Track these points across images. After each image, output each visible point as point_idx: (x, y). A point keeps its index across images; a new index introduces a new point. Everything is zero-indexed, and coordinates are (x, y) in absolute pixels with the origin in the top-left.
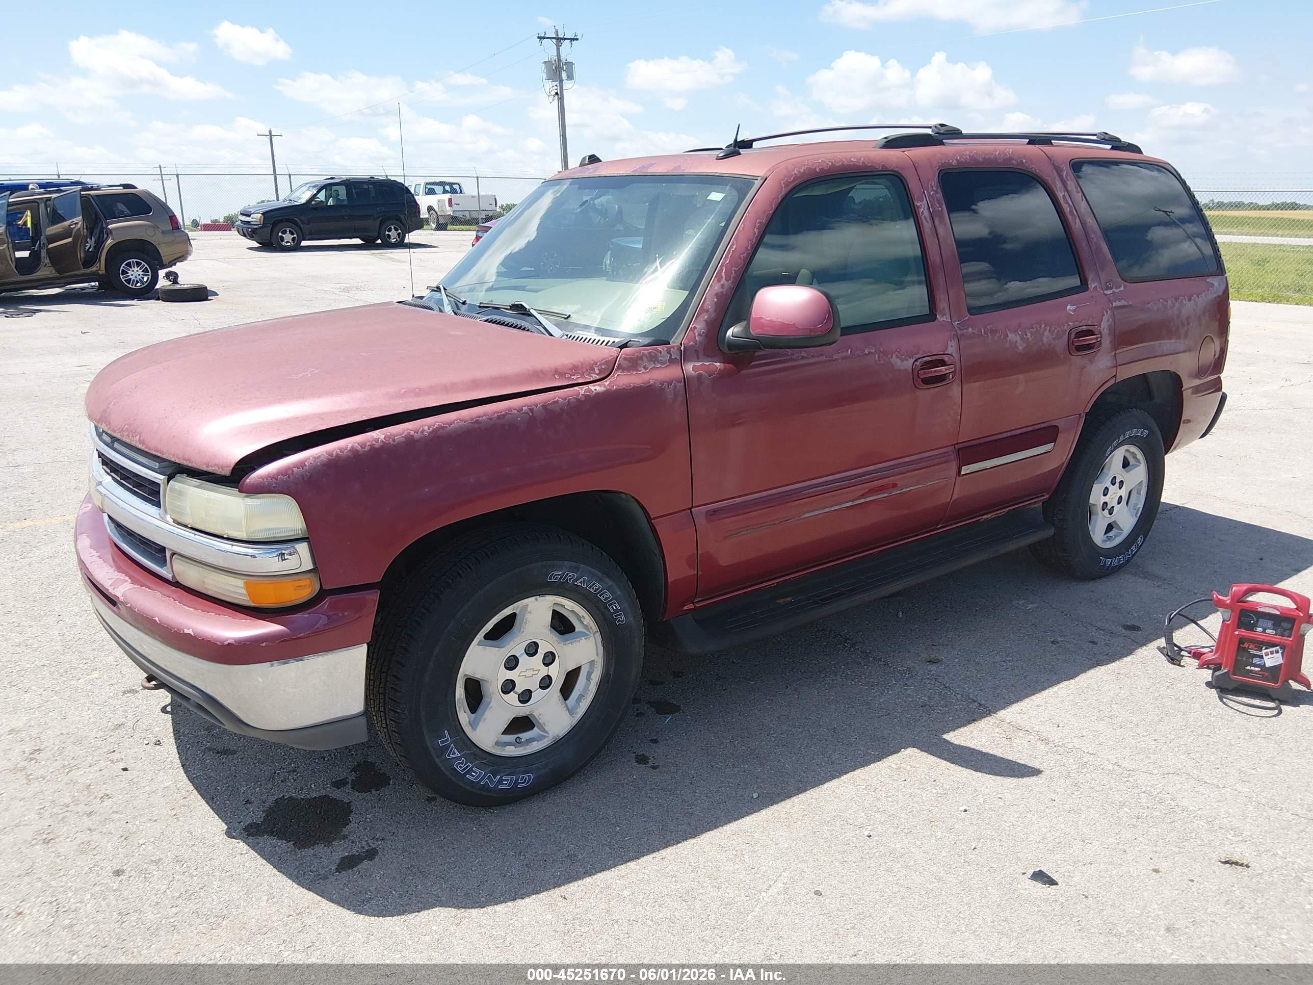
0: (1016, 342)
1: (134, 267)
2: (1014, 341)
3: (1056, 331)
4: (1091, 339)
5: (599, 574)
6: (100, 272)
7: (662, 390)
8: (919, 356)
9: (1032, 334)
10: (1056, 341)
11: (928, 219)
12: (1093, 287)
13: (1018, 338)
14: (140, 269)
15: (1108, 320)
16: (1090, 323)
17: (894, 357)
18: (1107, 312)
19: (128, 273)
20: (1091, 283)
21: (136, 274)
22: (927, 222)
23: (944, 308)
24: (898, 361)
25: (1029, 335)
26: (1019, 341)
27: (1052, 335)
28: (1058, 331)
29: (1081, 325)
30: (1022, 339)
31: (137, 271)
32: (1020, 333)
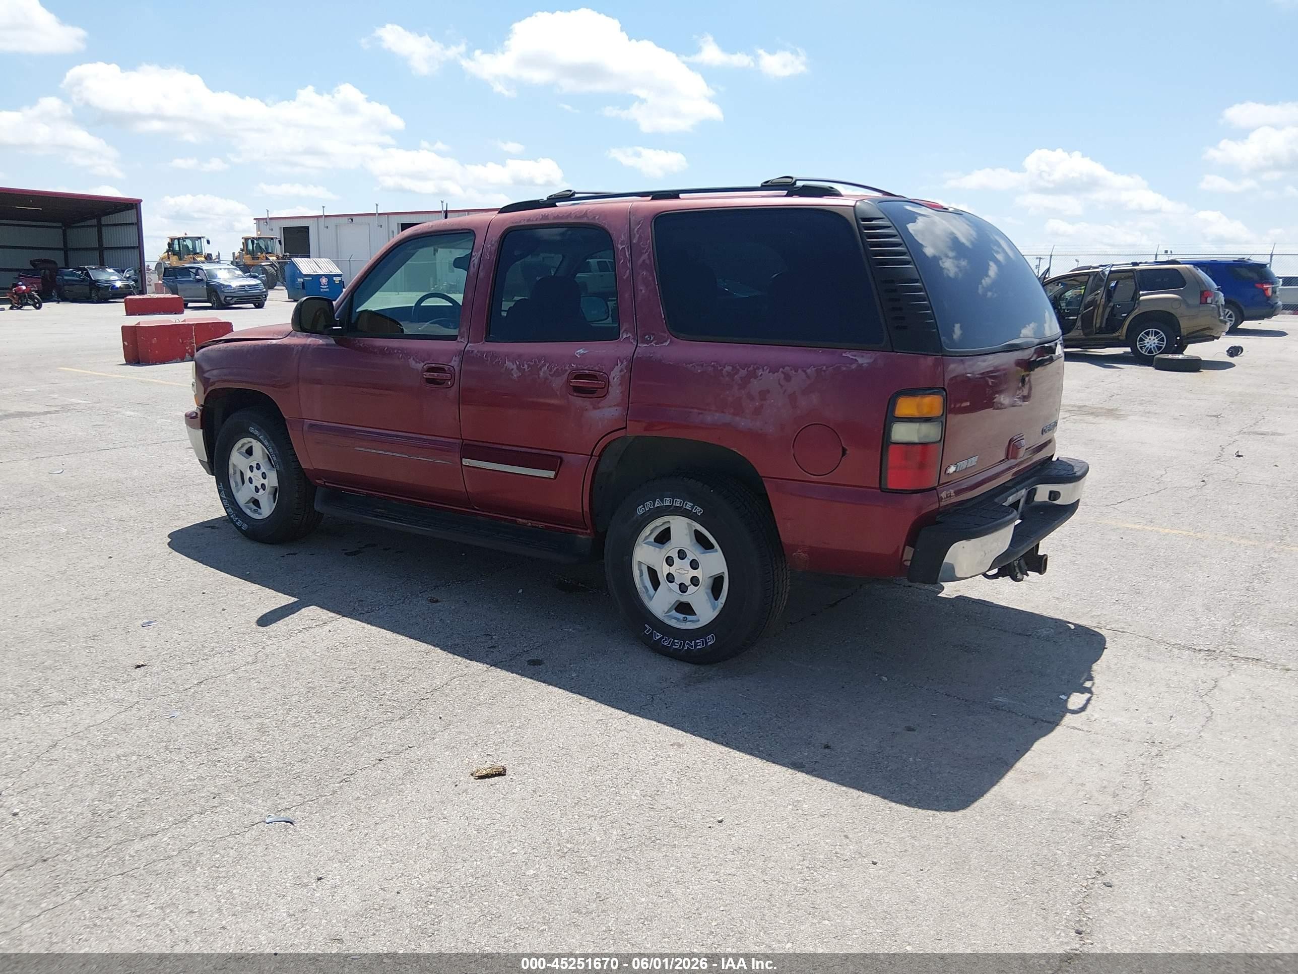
0: (512, 369)
1: (1152, 336)
2: (511, 368)
3: (555, 368)
4: (595, 384)
5: (269, 438)
6: (1121, 338)
7: (293, 349)
8: (429, 362)
9: (529, 366)
10: (554, 378)
11: (476, 266)
12: (625, 337)
13: (515, 367)
14: (1157, 338)
15: (622, 370)
16: (597, 369)
17: (412, 358)
18: (622, 363)
19: (1144, 341)
20: (624, 332)
21: (1151, 342)
22: (474, 267)
23: (464, 332)
24: (414, 362)
25: (526, 366)
26: (515, 369)
27: (550, 371)
28: (557, 369)
29: (585, 368)
30: (518, 368)
31: (1154, 340)
32: (518, 363)
